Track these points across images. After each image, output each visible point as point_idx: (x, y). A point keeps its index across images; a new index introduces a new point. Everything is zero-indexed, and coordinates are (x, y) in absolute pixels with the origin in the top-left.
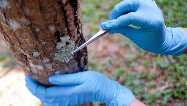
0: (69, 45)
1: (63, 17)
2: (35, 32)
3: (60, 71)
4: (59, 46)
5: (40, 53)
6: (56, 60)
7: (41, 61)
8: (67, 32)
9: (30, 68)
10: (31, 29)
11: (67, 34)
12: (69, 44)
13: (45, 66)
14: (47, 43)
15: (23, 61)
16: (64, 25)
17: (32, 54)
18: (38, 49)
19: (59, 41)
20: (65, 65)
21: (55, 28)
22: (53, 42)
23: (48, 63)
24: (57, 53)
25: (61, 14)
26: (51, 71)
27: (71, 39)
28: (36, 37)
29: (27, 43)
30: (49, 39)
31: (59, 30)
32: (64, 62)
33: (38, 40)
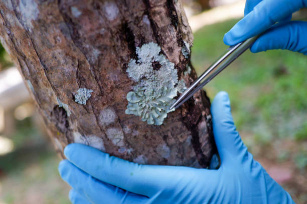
0: (159, 72)
2: (71, 20)
3: (146, 155)
4: (136, 71)
5: (91, 91)
6: (133, 116)
7: (95, 119)
8: (150, 30)
10: (61, 11)
11: (150, 37)
12: (161, 69)
13: (106, 136)
14: (102, 55)
15: (60, 130)
16: (139, 5)
17: (74, 98)
18: (84, 80)
19: (135, 56)
20: (159, 138)
21: (118, 11)
22: (117, 55)
23: (112, 125)
24: (131, 93)
27: (162, 52)
28: (76, 38)
29: (59, 62)
30: (107, 41)
31: (130, 19)
32: (152, 123)
33: (79, 45)
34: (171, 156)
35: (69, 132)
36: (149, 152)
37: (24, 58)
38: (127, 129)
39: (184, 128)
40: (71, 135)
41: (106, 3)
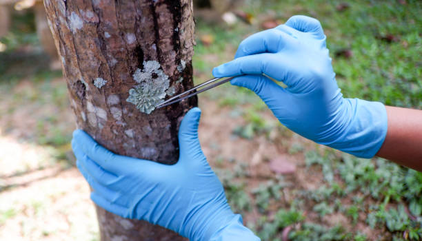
0: (156, 80)
1: (151, 23)
2: (103, 39)
3: (135, 130)
4: (139, 76)
5: (106, 81)
6: (131, 104)
7: (104, 99)
8: (155, 53)
9: (87, 113)
10: (97, 32)
11: (155, 58)
12: (158, 78)
13: (110, 111)
14: (118, 63)
15: (78, 97)
16: (151, 37)
17: (93, 82)
18: (103, 74)
19: (141, 67)
20: (146, 121)
21: (135, 39)
22: (128, 65)
23: (115, 106)
24: (133, 89)
25: (148, 18)
26: (118, 126)
27: (161, 68)
28: (103, 49)
29: (88, 58)
30: (124, 56)
31: (142, 45)
32: (143, 111)
33: (105, 54)
34: (152, 135)
35: (84, 101)
36: (137, 128)
37: (64, 44)
38: (125, 111)
39: (166, 119)
40: (86, 103)
41: (128, 34)
